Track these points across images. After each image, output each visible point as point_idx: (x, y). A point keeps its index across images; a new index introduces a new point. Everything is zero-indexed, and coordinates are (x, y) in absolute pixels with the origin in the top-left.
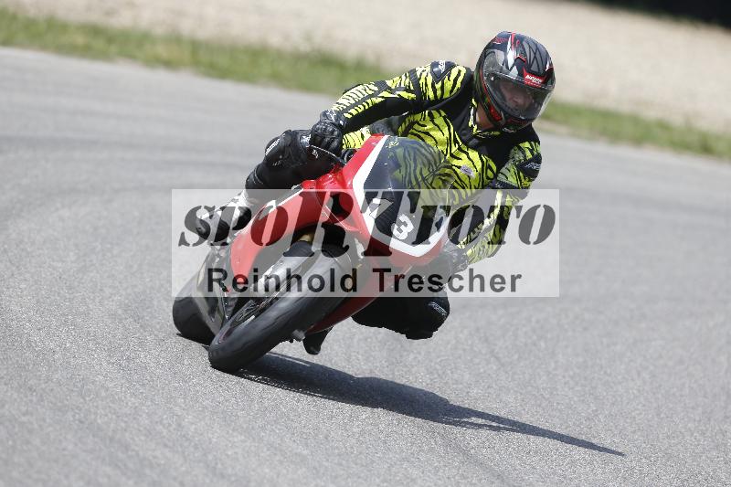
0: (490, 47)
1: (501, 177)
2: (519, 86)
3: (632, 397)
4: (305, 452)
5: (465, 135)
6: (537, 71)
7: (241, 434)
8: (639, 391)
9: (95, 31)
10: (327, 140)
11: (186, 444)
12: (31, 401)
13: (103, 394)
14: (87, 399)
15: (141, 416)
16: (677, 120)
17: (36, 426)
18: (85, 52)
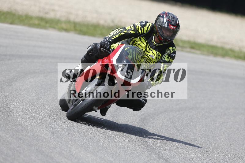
0: (159, 17)
1: (163, 59)
2: (168, 29)
3: (222, 141)
4: (112, 160)
5: (151, 45)
6: (173, 24)
7: (90, 154)
8: (224, 139)
9: (41, 19)
10: (105, 46)
11: (72, 157)
12: (20, 143)
13: (45, 140)
14: (39, 142)
15: (57, 148)
16: (237, 49)
17: (22, 151)
18: (38, 26)
